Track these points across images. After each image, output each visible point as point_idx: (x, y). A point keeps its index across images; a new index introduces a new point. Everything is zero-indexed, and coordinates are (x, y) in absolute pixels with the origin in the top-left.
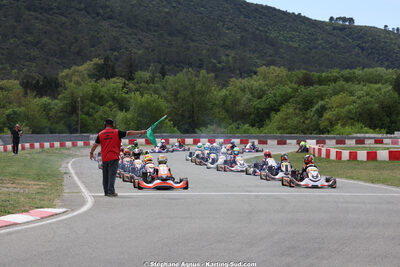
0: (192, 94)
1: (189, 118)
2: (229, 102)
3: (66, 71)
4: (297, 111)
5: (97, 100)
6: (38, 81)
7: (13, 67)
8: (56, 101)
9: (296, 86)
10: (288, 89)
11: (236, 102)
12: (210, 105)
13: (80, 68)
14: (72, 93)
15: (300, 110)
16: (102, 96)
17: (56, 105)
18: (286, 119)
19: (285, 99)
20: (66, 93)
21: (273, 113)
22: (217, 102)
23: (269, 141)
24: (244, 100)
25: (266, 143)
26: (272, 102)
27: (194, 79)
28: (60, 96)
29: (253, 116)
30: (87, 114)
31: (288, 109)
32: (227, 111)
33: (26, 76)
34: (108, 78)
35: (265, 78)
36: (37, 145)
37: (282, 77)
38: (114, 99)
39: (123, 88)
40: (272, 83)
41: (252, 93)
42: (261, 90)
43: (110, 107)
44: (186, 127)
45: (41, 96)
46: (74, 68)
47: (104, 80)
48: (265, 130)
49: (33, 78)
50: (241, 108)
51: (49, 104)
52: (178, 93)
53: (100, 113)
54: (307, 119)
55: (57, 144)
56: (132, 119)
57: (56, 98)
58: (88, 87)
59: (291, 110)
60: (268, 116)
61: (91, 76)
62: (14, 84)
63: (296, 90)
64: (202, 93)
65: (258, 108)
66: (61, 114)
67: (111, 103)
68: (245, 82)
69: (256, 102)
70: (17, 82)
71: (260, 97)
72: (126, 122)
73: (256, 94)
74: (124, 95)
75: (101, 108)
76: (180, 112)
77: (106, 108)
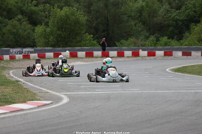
0: (106, 6)
1: (104, 31)
2: (145, 14)
5: (5, 13)
11: (153, 14)
12: (125, 18)
16: (11, 9)
21: (192, 26)
22: (133, 15)
23: (193, 53)
24: (161, 11)
25: (190, 54)
26: (192, 13)
29: (171, 29)
32: (144, 23)
38: (22, 12)
41: (170, 4)
43: (19, 20)
48: (185, 42)
50: (158, 19)
52: (92, 5)
53: (8, 27)
60: (188, 28)
64: (116, 5)
65: (176, 21)
67: (20, 16)
69: (174, 14)
71: (179, 8)
72: (45, 35)
73: (174, 5)
74: (33, 8)
75: (10, 22)
76: (94, 25)
77: (15, 22)
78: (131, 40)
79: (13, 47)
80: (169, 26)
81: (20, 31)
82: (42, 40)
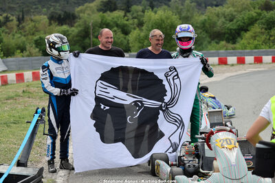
3: (80, 8)
4: (263, 30)
6: (60, 15)
7: (43, 7)
8: (73, 28)
9: (259, 11)
10: (253, 13)
13: (92, 5)
14: (85, 22)
15: (266, 29)
17: (73, 31)
18: (255, 37)
19: (252, 22)
20: (79, 22)
27: (181, 7)
28: (76, 24)
31: (256, 28)
33: (52, 12)
34: (112, 10)
35: (233, 5)
37: (247, 5)
40: (239, 9)
42: (232, 15)
45: (62, 25)
47: (108, 12)
49: (57, 13)
51: (68, 31)
54: (271, 36)
58: (97, 17)
59: (259, 30)
61: (99, 10)
63: (259, 14)
66: (77, 38)
68: (218, 9)
70: (45, 17)
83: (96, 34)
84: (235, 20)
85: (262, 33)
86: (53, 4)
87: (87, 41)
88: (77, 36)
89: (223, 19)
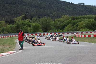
0: (46, 23)
1: (46, 28)
2: (55, 24)
3: (16, 18)
4: (71, 26)
5: (23, 25)
6: (9, 21)
7: (3, 18)
8: (13, 25)
9: (71, 20)
10: (69, 21)
11: (57, 24)
12: (50, 25)
13: (19, 17)
14: (17, 23)
15: (72, 26)
16: (25, 24)
17: (13, 26)
18: (69, 28)
19: (69, 23)
20: (16, 23)
21: (66, 27)
22: (52, 24)
23: (65, 33)
24: (59, 24)
26: (65, 24)
27: (47, 19)
28: (14, 24)
29: (61, 27)
30: (21, 28)
31: (69, 25)
32: (55, 26)
33: (6, 20)
34: (26, 19)
35: (63, 18)
36: (9, 36)
37: (68, 18)
38: (27, 24)
39: (30, 22)
40: (65, 19)
41: (60, 22)
42: (63, 21)
44: (45, 31)
45: (10, 24)
46: (18, 17)
47: (25, 20)
48: (64, 31)
49: (8, 20)
50: (58, 25)
51: (12, 26)
52: (43, 22)
53: (24, 28)
54: (74, 28)
55: (14, 36)
56: (32, 29)
57: (14, 25)
58: (21, 22)
59: (70, 26)
60: (65, 27)
61: (22, 19)
62: (3, 22)
63: (71, 21)
64: (48, 22)
67: (27, 25)
68: (59, 19)
69: (62, 24)
70: (4, 21)
71: (62, 23)
72: (31, 30)
73: (61, 22)
74: (30, 23)
75: (24, 27)
76: (43, 27)
77: (26, 27)
78: (51, 30)
79: (25, 33)
80: (60, 27)
81: (27, 29)
82: (30, 31)
83: (21, 27)
84: (63, 23)
85: (71, 27)
86: (6, 17)
87: (18, 29)
88: (15, 28)
89: (60, 23)
